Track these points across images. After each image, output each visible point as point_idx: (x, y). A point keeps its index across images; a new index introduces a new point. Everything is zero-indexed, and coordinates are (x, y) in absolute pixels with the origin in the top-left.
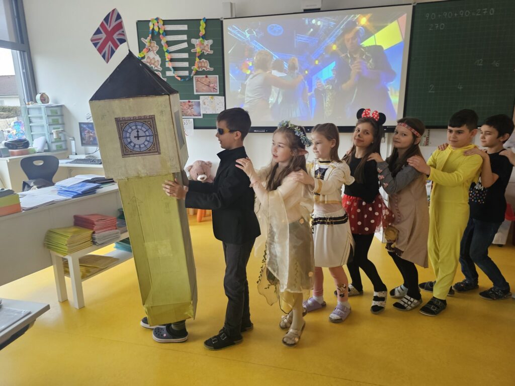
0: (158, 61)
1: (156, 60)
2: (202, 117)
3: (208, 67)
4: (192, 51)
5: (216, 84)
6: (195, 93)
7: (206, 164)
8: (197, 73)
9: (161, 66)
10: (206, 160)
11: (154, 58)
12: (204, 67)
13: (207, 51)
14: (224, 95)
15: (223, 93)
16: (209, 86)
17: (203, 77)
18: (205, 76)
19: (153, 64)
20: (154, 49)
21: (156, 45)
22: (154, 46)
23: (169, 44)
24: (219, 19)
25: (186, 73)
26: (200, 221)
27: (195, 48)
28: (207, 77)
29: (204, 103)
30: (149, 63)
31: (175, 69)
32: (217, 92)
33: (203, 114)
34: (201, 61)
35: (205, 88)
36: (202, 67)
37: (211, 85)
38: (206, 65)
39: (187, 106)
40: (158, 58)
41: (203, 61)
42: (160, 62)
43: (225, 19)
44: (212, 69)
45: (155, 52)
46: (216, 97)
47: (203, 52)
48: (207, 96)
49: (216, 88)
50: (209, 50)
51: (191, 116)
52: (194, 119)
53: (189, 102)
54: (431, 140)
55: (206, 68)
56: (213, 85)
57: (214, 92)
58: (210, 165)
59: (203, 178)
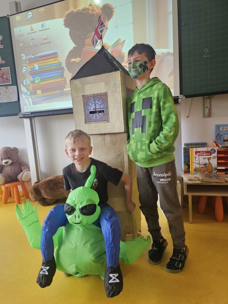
3: (1, 60)
5: (8, 75)
7: (11, 150)
10: (12, 146)
14: (17, 85)
15: (15, 83)
16: (2, 77)
24: (6, 17)
26: (6, 203)
32: (10, 82)
37: (5, 76)
43: (10, 16)
44: (4, 62)
46: (9, 87)
48: (2, 87)
49: (9, 79)
54: (214, 111)
56: (6, 76)
57: (7, 82)
58: (16, 150)
59: (6, 163)
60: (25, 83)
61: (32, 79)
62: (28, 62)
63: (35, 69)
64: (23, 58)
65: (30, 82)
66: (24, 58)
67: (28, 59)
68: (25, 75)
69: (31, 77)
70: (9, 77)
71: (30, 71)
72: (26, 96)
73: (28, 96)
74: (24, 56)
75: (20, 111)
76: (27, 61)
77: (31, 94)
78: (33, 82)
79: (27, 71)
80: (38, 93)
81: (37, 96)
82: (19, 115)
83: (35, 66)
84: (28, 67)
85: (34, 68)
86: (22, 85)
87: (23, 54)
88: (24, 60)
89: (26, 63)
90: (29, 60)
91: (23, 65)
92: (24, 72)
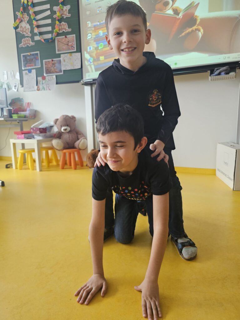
0: (28, 29)
1: (27, 28)
2: (62, 73)
3: (67, 28)
4: (54, 16)
6: (57, 52)
7: (70, 118)
8: (58, 35)
9: (30, 33)
10: (70, 115)
11: (25, 27)
12: (64, 29)
13: (66, 15)
14: (81, 51)
15: (79, 49)
16: (68, 45)
17: (63, 38)
18: (64, 37)
19: (25, 32)
20: (25, 19)
21: (26, 16)
22: (25, 17)
23: (36, 13)
25: (49, 36)
26: (63, 168)
27: (56, 14)
28: (66, 37)
29: (64, 61)
30: (22, 31)
31: (41, 34)
32: (74, 49)
33: (64, 71)
34: (61, 24)
35: (65, 47)
36: (62, 29)
38: (65, 27)
39: (51, 64)
40: (28, 26)
41: (63, 24)
42: (30, 30)
44: (70, 30)
45: (26, 22)
46: (73, 54)
47: (63, 16)
48: (67, 54)
49: (74, 46)
50: (68, 14)
51: (54, 73)
52: (56, 76)
53: (53, 61)
55: (66, 30)
56: (71, 43)
57: (72, 50)
58: (74, 119)
59: (65, 130)
60: (89, 50)
61: (96, 46)
62: (93, 29)
63: (100, 35)
64: (88, 26)
65: (94, 49)
66: (90, 25)
67: (93, 26)
68: (90, 41)
69: (95, 43)
70: (74, 44)
71: (94, 38)
72: (89, 63)
73: (91, 62)
74: (90, 23)
75: (82, 78)
76: (93, 27)
77: (94, 60)
78: (97, 49)
79: (91, 38)
80: (101, 60)
81: (99, 62)
82: (81, 82)
83: (100, 33)
84: (93, 34)
85: (98, 34)
86: (85, 52)
87: (89, 22)
88: (90, 27)
89: (91, 30)
90: (95, 26)
91: (89, 32)
92: (89, 39)
